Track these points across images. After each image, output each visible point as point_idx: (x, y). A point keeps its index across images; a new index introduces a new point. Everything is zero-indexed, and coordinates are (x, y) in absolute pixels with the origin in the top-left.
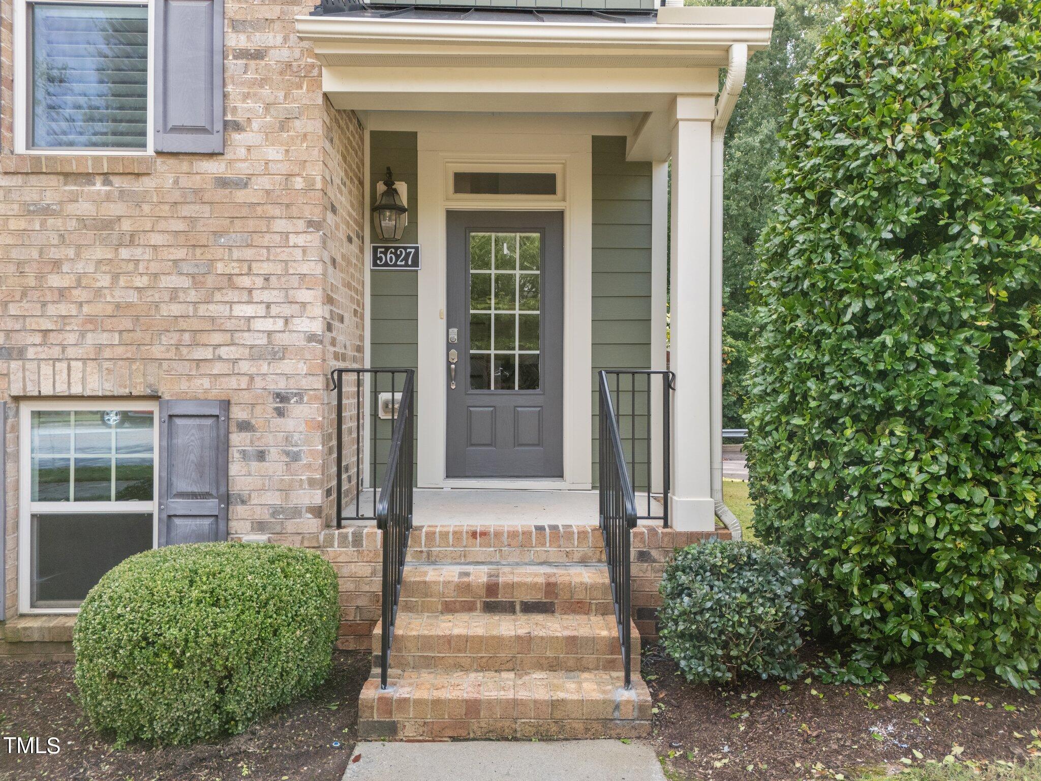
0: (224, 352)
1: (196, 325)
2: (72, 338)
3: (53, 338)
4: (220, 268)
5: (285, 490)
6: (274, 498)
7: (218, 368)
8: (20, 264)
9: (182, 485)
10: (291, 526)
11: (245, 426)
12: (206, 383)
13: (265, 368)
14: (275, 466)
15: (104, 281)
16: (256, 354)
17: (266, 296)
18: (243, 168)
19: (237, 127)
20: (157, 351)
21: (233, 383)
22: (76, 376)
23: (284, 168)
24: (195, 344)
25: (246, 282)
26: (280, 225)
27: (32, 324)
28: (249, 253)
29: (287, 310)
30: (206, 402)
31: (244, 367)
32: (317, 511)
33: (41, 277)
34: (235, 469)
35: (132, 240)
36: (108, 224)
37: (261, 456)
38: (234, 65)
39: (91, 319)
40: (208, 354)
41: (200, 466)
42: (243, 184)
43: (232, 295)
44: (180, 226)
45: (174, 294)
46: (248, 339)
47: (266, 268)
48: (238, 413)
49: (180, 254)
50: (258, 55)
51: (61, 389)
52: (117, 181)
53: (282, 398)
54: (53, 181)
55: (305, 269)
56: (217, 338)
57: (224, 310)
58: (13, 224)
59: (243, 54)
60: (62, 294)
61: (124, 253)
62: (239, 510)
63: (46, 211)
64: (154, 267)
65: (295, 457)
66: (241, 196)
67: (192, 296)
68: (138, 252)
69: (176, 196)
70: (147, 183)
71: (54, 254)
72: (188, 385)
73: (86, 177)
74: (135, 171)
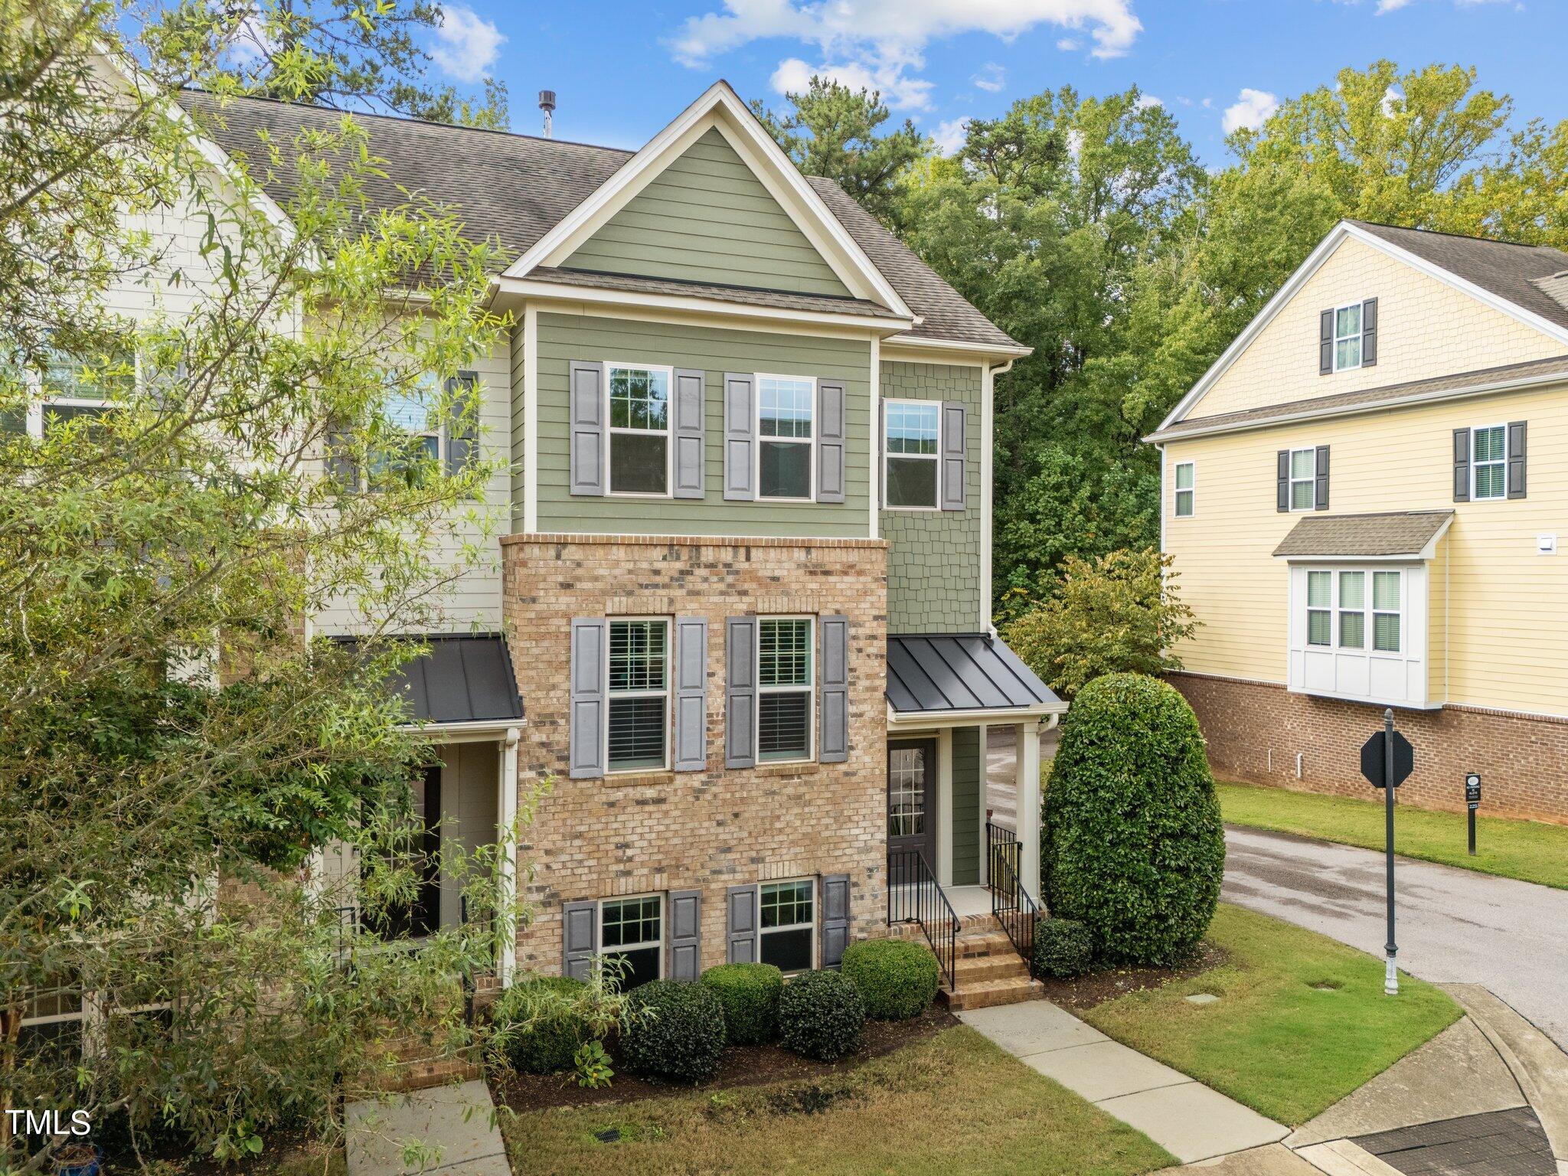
0: (848, 851)
1: (836, 840)
2: (785, 851)
3: (777, 852)
4: (846, 813)
5: (872, 912)
6: (867, 917)
7: (844, 859)
8: (763, 818)
9: (832, 915)
10: (874, 928)
11: (856, 885)
12: (840, 866)
13: (864, 857)
14: (868, 901)
15: (798, 823)
16: (860, 851)
17: (864, 824)
18: (855, 767)
19: (852, 748)
20: (820, 854)
21: (850, 865)
22: (786, 868)
23: (871, 765)
24: (836, 849)
25: (856, 818)
26: (870, 791)
27: (768, 846)
28: (857, 805)
29: (872, 830)
30: (841, 876)
31: (856, 857)
32: (883, 920)
33: (772, 824)
34: (852, 904)
35: (809, 803)
36: (799, 797)
37: (862, 897)
38: (851, 720)
39: (792, 842)
40: (838, 853)
41: (839, 905)
42: (854, 774)
43: (850, 825)
44: (829, 795)
45: (827, 827)
46: (856, 844)
47: (863, 811)
48: (853, 879)
49: (829, 808)
50: (861, 715)
51: (780, 875)
52: (804, 777)
53: (870, 870)
54: (777, 779)
55: (879, 810)
56: (844, 845)
57: (846, 832)
58: (760, 800)
59: (854, 715)
60: (781, 831)
61: (807, 810)
62: (854, 923)
63: (774, 793)
64: (819, 815)
65: (875, 897)
66: (854, 779)
67: (834, 827)
68: (812, 809)
69: (827, 781)
70: (817, 777)
71: (777, 813)
72: (832, 869)
73: (791, 776)
74: (811, 772)
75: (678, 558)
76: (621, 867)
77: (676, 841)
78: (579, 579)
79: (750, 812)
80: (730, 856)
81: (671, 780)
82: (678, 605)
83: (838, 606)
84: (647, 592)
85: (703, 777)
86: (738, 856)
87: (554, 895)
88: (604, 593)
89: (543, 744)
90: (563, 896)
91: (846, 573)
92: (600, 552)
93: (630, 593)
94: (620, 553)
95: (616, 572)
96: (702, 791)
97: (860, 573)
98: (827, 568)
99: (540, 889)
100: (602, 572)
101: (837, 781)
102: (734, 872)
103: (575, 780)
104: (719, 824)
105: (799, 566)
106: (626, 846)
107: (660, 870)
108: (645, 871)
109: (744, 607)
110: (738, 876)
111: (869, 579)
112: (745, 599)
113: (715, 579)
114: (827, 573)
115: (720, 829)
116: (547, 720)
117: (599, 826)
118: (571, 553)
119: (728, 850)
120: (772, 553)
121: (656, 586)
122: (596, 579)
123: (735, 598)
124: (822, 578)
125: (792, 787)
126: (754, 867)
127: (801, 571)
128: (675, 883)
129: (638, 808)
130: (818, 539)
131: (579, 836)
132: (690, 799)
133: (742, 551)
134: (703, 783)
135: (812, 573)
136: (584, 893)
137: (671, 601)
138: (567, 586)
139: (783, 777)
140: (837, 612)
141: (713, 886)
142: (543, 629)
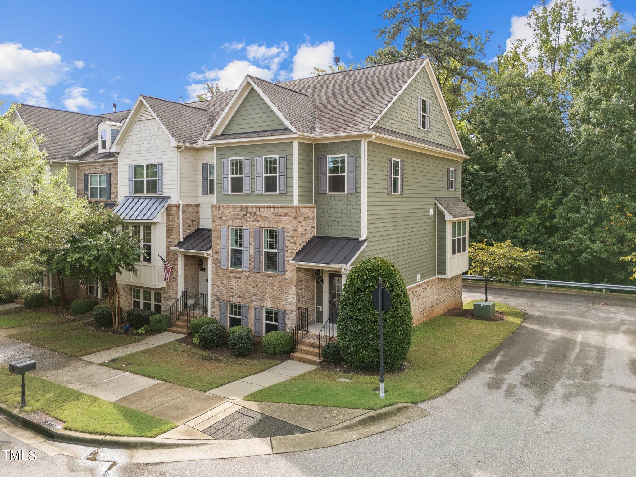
0: (285, 303)
1: (282, 299)
2: (269, 299)
3: (267, 299)
4: (285, 291)
6: (291, 325)
7: (284, 306)
8: (263, 288)
9: (280, 322)
10: (293, 330)
11: (287, 314)
13: (289, 306)
14: (291, 321)
15: (272, 291)
16: (289, 304)
17: (290, 296)
18: (287, 277)
19: (286, 271)
20: (278, 302)
21: (286, 308)
23: (292, 278)
24: (282, 302)
25: (287, 293)
26: (291, 286)
27: (264, 297)
28: (288, 289)
30: (283, 310)
31: (287, 306)
32: (296, 328)
33: (265, 290)
34: (286, 320)
35: (275, 286)
36: (272, 284)
37: (289, 319)
38: (286, 262)
39: (270, 297)
41: (283, 319)
42: (287, 279)
43: (286, 295)
44: (280, 285)
45: (279, 294)
46: (288, 302)
47: (290, 292)
48: (287, 312)
49: (280, 289)
50: (289, 261)
51: (269, 306)
52: (273, 278)
53: (292, 311)
54: (266, 277)
56: (284, 301)
57: (285, 297)
58: (262, 283)
60: (267, 293)
61: (274, 288)
62: (287, 326)
63: (266, 281)
64: (277, 290)
65: (294, 320)
66: (287, 281)
67: (281, 295)
69: (280, 280)
70: (277, 278)
71: (267, 287)
72: (281, 308)
73: (270, 277)
74: (275, 276)
75: (243, 211)
76: (231, 294)
77: (243, 290)
78: (223, 216)
79: (260, 285)
80: (255, 297)
81: (241, 273)
82: (243, 224)
83: (283, 226)
84: (236, 220)
85: (249, 273)
86: (257, 298)
87: (218, 298)
88: (228, 220)
89: (216, 259)
90: (221, 298)
91: (285, 216)
92: (227, 209)
93: (233, 220)
94: (231, 209)
95: (230, 214)
96: (249, 277)
97: (289, 216)
98: (280, 214)
99: (216, 295)
100: (227, 214)
101: (282, 281)
102: (256, 302)
103: (222, 269)
104: (253, 287)
105: (272, 213)
106: (232, 289)
107: (239, 297)
108: (236, 296)
109: (258, 225)
110: (257, 304)
111: (291, 218)
112: (259, 223)
113: (251, 217)
114: (280, 216)
115: (253, 289)
116: (217, 252)
117: (227, 282)
118: (221, 209)
119: (255, 295)
120: (265, 209)
121: (238, 219)
122: (226, 216)
123: (256, 223)
124: (278, 217)
125: (270, 280)
126: (261, 302)
127: (273, 215)
128: (243, 302)
129: (235, 279)
130: (276, 205)
131: (223, 284)
132: (246, 279)
133: (258, 209)
134: (249, 275)
135: (276, 216)
136: (224, 299)
137: (242, 223)
138: (221, 218)
139: (268, 277)
140: (283, 228)
141: (251, 305)
142: (216, 229)
